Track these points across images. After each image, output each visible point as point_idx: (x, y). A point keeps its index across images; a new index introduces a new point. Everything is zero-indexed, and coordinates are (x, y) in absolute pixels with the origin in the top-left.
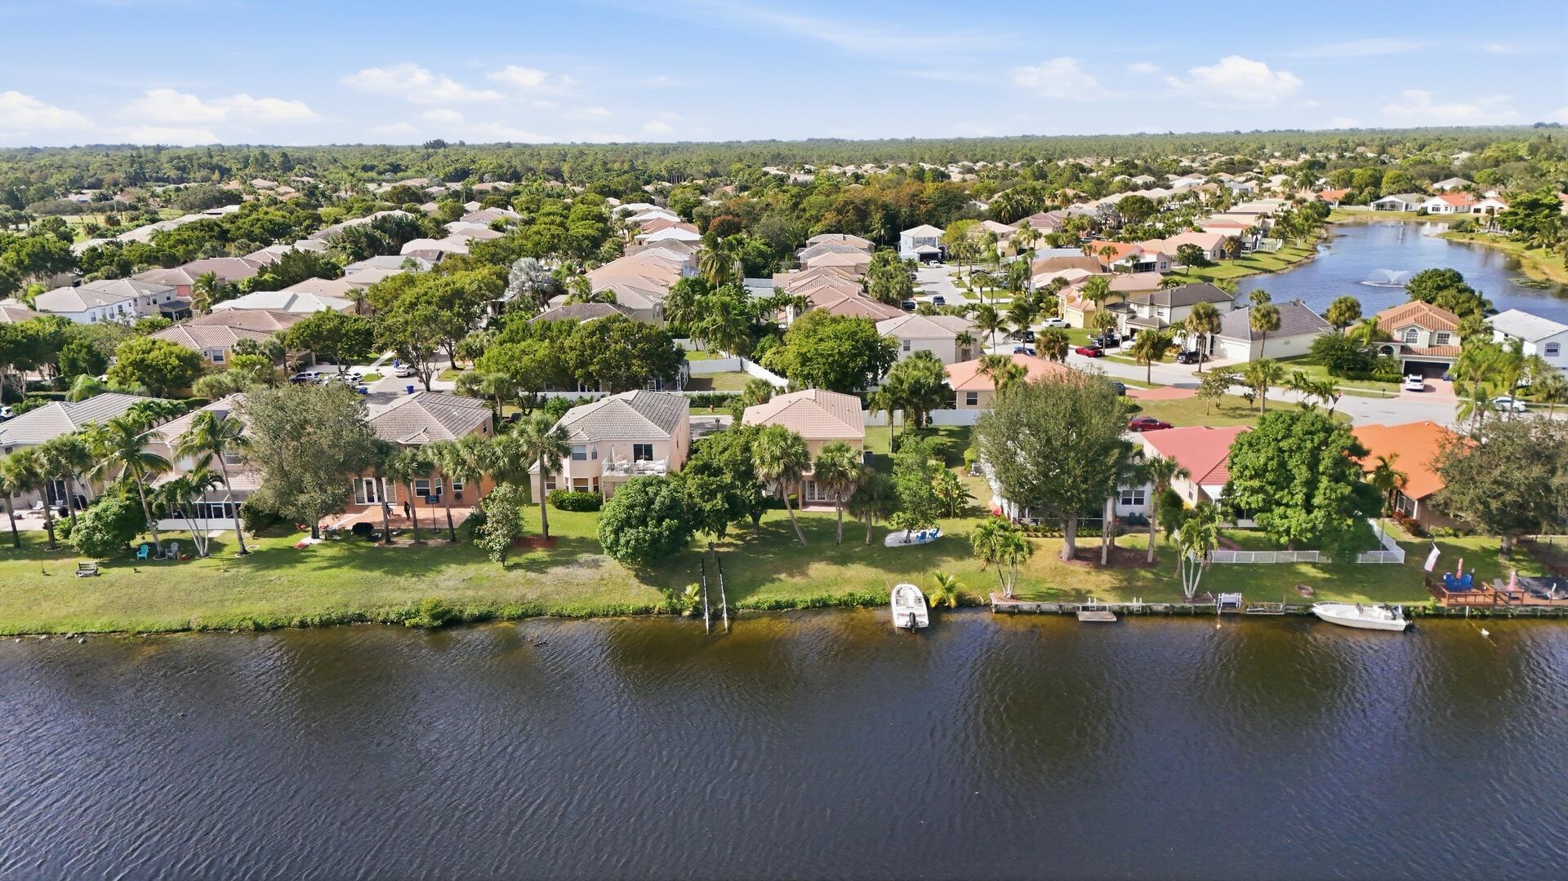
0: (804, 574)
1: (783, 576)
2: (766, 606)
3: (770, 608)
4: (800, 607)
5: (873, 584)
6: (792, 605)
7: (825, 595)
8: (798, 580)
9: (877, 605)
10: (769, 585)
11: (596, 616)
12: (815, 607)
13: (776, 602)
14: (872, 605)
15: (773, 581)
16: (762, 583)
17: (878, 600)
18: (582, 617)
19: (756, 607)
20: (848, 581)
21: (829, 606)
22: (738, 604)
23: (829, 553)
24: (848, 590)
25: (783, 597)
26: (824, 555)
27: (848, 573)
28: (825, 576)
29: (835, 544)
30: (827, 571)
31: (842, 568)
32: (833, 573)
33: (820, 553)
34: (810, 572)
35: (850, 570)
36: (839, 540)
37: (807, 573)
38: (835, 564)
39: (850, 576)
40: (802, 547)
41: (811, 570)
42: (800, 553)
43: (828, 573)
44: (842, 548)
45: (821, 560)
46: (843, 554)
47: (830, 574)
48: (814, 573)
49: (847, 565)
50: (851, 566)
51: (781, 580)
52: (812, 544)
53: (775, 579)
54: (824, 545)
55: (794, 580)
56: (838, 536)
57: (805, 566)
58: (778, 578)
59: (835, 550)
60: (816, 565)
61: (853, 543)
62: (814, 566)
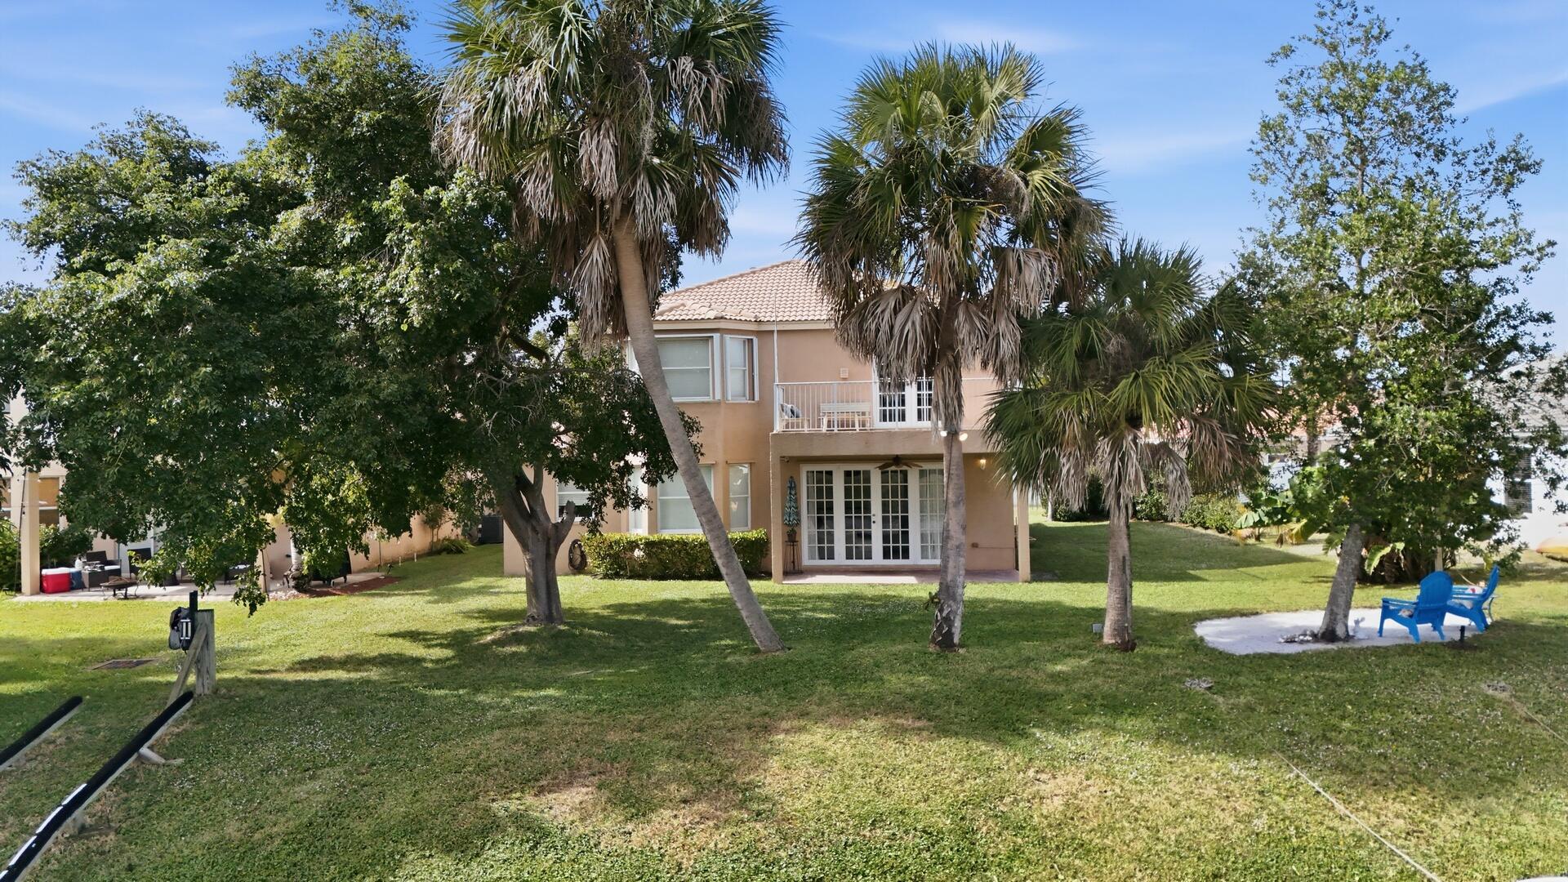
0: (719, 787)
1: (564, 806)
8: (667, 830)
15: (471, 840)
23: (894, 681)
26: (870, 689)
27: (1046, 789)
28: (883, 804)
29: (932, 648)
30: (894, 771)
31: (1000, 755)
32: (939, 789)
33: (844, 680)
34: (772, 779)
35: (1054, 766)
36: (950, 634)
37: (750, 786)
38: (943, 729)
39: (1073, 810)
40: (745, 660)
41: (775, 763)
42: (726, 679)
43: (902, 788)
44: (975, 661)
45: (851, 711)
46: (981, 685)
47: (916, 795)
48: (798, 779)
49: (1024, 735)
50: (1053, 739)
51: (536, 833)
52: (802, 651)
53: (490, 828)
54: (866, 653)
55: (641, 834)
56: (948, 620)
57: (744, 742)
58: (521, 821)
59: (932, 672)
60: (817, 736)
61: (1028, 648)
62: (805, 738)
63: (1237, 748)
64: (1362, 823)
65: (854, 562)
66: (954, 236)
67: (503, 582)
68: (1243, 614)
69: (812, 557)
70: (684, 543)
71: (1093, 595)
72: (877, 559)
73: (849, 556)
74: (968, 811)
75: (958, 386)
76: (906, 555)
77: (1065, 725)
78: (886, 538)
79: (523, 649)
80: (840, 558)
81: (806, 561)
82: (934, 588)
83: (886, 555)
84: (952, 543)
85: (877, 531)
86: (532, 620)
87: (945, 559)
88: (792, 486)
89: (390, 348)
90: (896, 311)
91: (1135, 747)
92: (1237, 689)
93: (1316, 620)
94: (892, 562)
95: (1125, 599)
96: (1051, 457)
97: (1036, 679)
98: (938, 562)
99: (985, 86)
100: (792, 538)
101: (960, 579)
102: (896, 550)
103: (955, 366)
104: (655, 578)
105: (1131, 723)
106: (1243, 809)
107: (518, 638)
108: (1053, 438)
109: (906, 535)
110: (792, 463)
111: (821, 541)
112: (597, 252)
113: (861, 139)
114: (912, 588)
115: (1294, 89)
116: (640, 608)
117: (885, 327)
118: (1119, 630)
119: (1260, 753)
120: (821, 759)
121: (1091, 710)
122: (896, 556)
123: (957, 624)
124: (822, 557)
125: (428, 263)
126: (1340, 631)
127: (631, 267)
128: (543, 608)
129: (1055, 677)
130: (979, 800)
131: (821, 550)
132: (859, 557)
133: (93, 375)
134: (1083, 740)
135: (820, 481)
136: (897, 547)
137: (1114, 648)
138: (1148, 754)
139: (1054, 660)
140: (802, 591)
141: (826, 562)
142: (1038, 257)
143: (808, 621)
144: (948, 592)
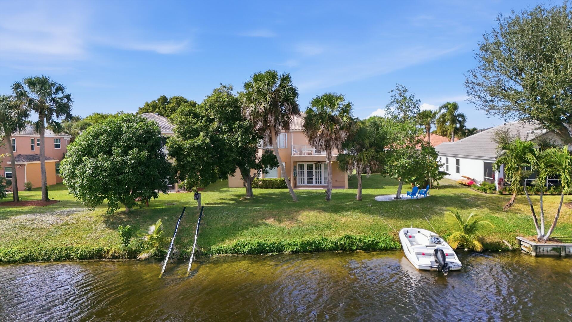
0: (292, 219)
1: (270, 221)
2: (246, 249)
3: (252, 252)
4: (288, 251)
5: (373, 229)
6: (278, 249)
7: (318, 238)
8: (286, 224)
9: (381, 250)
10: (252, 229)
11: (33, 260)
12: (305, 251)
13: (260, 245)
14: (374, 250)
15: (258, 225)
16: (246, 227)
17: (381, 244)
18: (15, 262)
19: (235, 251)
20: (344, 226)
21: (323, 250)
22: (214, 248)
23: (319, 205)
24: (343, 234)
25: (269, 240)
26: (315, 207)
27: (342, 219)
28: (317, 221)
29: (326, 201)
30: (319, 217)
31: (335, 215)
32: (326, 219)
33: (310, 205)
34: (300, 218)
35: (344, 217)
36: (329, 198)
37: (297, 219)
38: (327, 212)
39: (346, 222)
40: (292, 203)
41: (300, 216)
42: (290, 206)
43: (320, 219)
44: (333, 203)
45: (312, 209)
46: (334, 206)
47: (322, 220)
48: (305, 218)
49: (340, 212)
50: (344, 213)
51: (267, 225)
52: (302, 201)
53: (260, 224)
54: (315, 201)
55: (282, 225)
56: (329, 196)
57: (295, 214)
58: (264, 223)
59: (325, 204)
60: (307, 213)
61: (343, 201)
62: (305, 213)
63: (372, 214)
64: (386, 223)
65: (309, 185)
66: (330, 129)
67: (230, 189)
68: (386, 195)
69: (299, 184)
70: (271, 181)
71: (355, 191)
72: (314, 184)
73: (308, 183)
74: (330, 222)
75: (331, 153)
76: (321, 183)
77: (346, 211)
78: (316, 179)
79: (248, 201)
80: (306, 184)
81: (298, 184)
82: (326, 190)
83: (316, 183)
84: (330, 182)
85: (314, 178)
86: (248, 196)
87: (328, 185)
88: (295, 168)
89: (235, 149)
90: (320, 140)
91: (357, 214)
92: (376, 206)
93: (395, 196)
94: (318, 185)
95: (361, 192)
96: (347, 166)
97: (343, 205)
98: (327, 185)
99: (336, 102)
100: (295, 179)
101: (331, 188)
102: (318, 182)
103: (330, 150)
104: (265, 188)
105: (357, 211)
106: (370, 221)
107: (246, 199)
108: (347, 163)
109: (321, 179)
110: (295, 163)
111: (301, 180)
112: (268, 132)
113: (313, 107)
114: (322, 190)
115: (393, 98)
116: (266, 194)
117: (317, 143)
118: (359, 197)
119: (376, 214)
120: (307, 216)
121: (351, 209)
122: (319, 183)
123: (330, 196)
124: (302, 184)
125: (242, 136)
126: (399, 197)
127: (273, 134)
128: (250, 193)
129: (346, 205)
130: (331, 221)
131: (301, 182)
132: (310, 184)
133: (193, 156)
134: (349, 213)
135: (301, 166)
136: (319, 181)
137: (358, 200)
138: (358, 215)
139: (347, 202)
140: (298, 191)
141: (303, 185)
142: (344, 132)
143: (301, 196)
144: (328, 191)
